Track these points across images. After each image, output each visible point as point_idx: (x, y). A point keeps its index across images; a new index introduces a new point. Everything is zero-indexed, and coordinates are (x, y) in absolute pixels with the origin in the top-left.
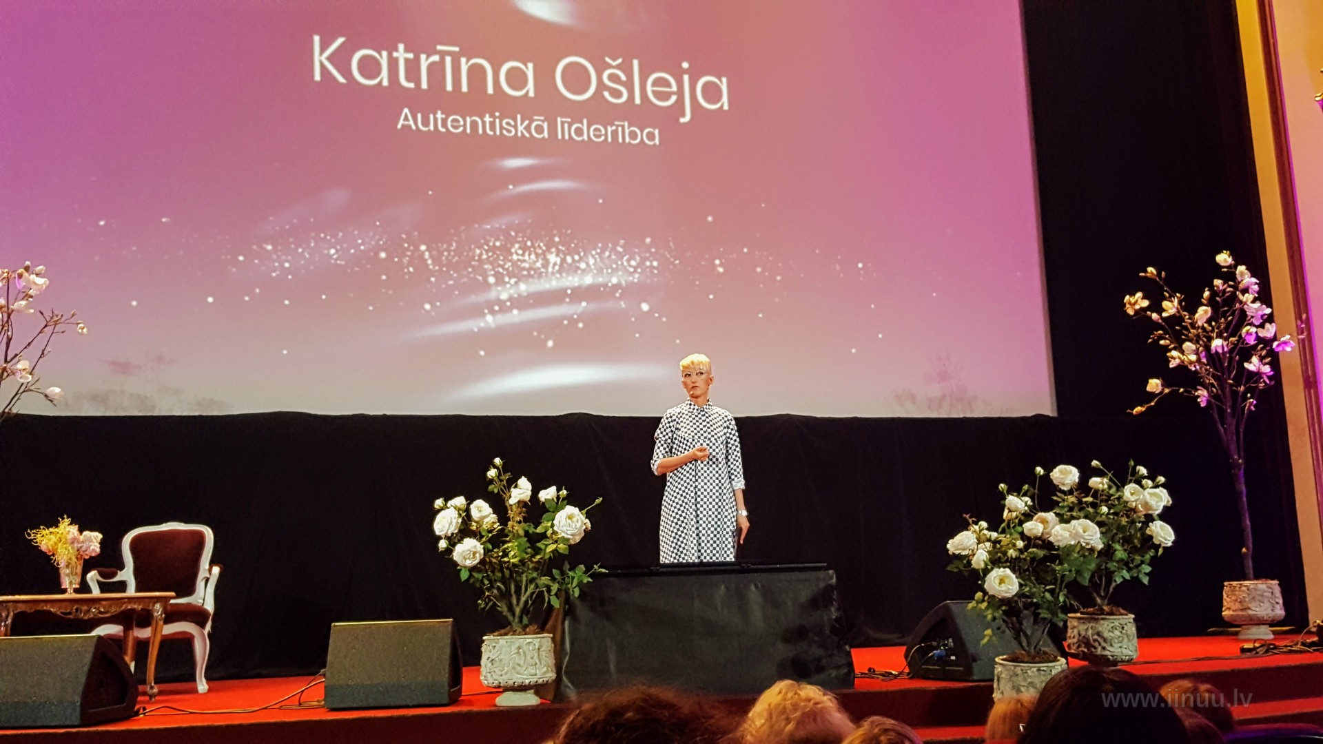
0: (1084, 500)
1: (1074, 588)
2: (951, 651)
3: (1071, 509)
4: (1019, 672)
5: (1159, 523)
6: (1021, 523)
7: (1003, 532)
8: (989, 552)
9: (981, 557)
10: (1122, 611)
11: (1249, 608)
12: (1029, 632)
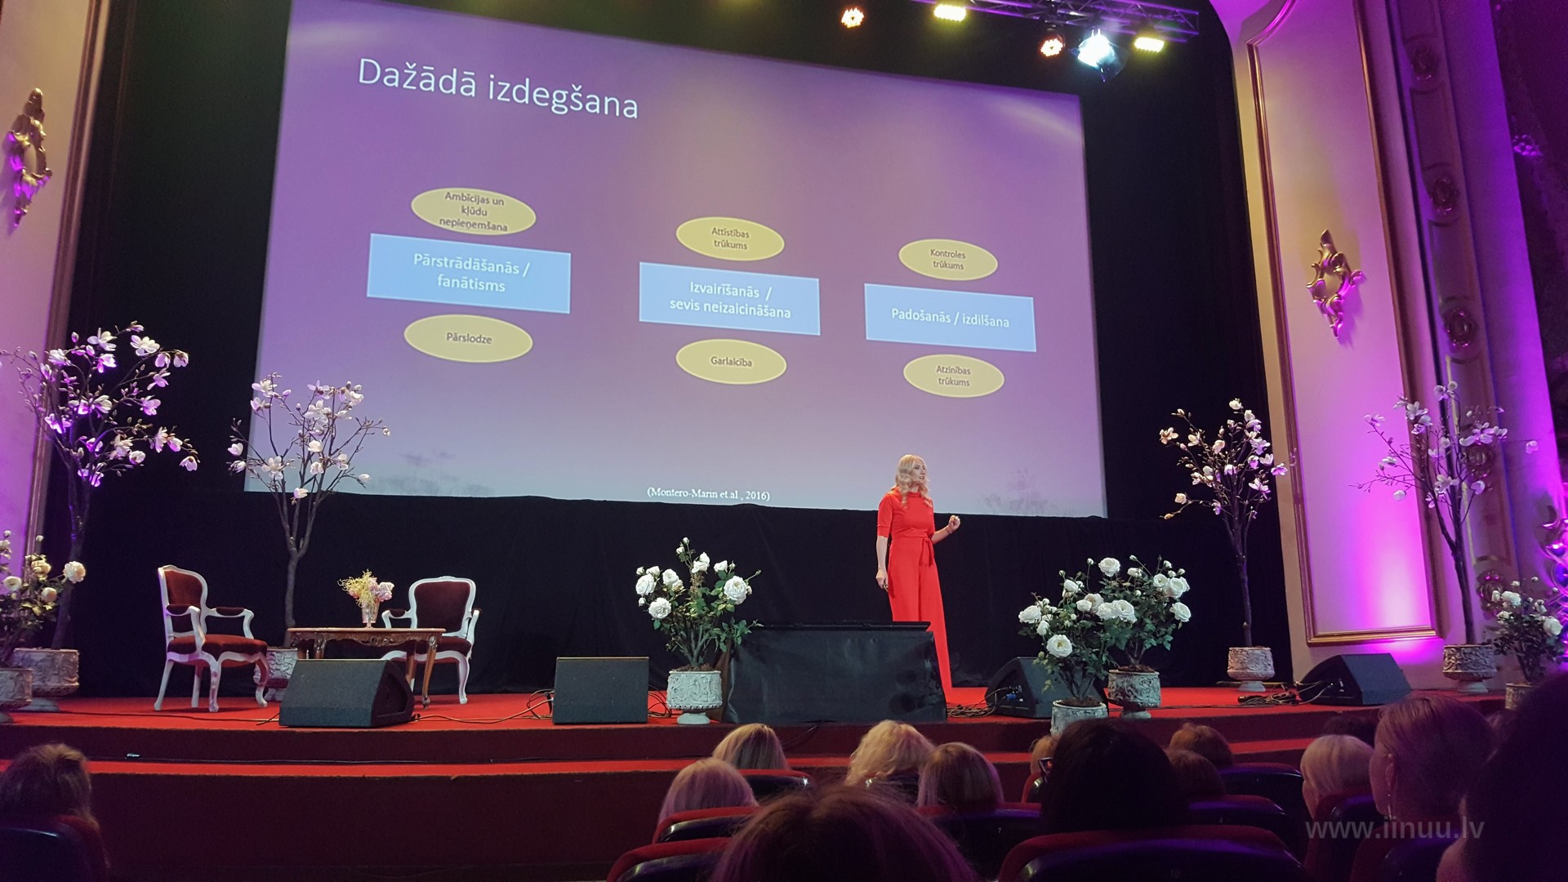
0: (1124, 584)
1: (1113, 651)
2: (1020, 695)
3: (1114, 591)
4: (1071, 713)
5: (1179, 604)
6: (1075, 601)
7: (1062, 607)
8: (1050, 623)
9: (1043, 628)
10: (1150, 669)
11: (1248, 668)
12: (1079, 684)
